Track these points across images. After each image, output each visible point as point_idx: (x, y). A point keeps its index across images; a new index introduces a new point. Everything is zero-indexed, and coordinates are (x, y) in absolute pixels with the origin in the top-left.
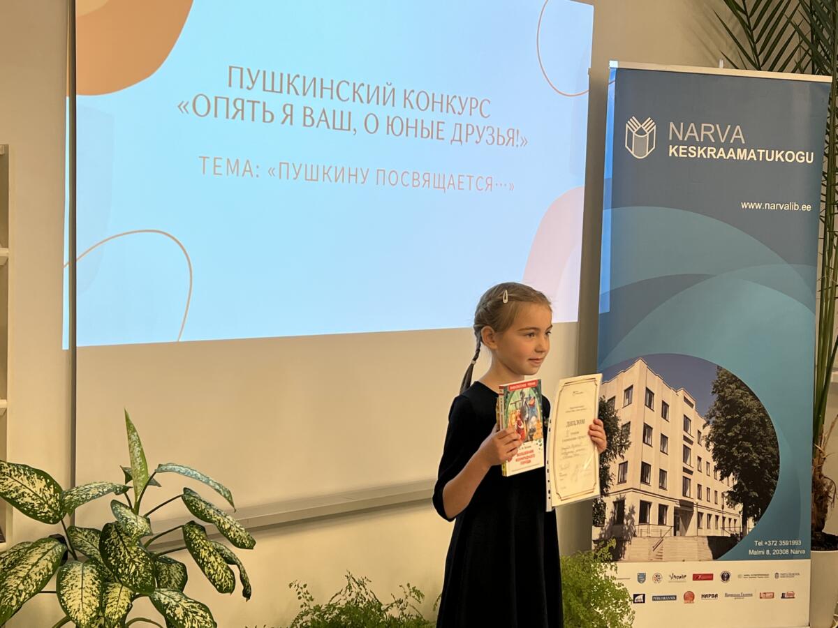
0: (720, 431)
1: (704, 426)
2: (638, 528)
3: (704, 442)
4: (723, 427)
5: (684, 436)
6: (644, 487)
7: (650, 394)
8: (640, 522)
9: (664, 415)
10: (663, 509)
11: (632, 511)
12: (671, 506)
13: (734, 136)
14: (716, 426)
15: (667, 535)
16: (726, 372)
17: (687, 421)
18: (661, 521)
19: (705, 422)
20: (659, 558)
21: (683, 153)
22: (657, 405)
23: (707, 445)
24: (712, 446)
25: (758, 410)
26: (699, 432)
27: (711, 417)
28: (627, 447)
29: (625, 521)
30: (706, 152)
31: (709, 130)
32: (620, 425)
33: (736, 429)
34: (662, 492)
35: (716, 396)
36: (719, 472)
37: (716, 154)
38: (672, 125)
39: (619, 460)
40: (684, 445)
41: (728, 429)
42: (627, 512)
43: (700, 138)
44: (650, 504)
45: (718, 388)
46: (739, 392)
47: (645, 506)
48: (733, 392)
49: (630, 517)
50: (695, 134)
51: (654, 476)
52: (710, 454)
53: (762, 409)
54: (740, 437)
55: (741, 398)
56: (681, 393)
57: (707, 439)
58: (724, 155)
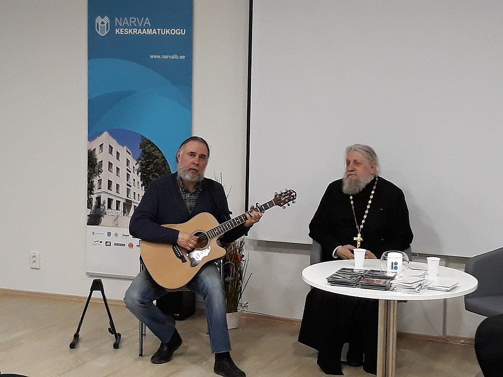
0: (144, 167)
1: (136, 165)
2: (107, 210)
3: (136, 172)
4: (145, 165)
5: (127, 169)
6: (109, 192)
7: (111, 148)
8: (108, 208)
9: (118, 158)
10: (118, 202)
11: (104, 203)
12: (122, 202)
13: (146, 23)
14: (142, 165)
15: (120, 215)
16: (146, 139)
17: (128, 161)
18: (117, 209)
19: (136, 162)
20: (117, 225)
21: (122, 32)
22: (114, 153)
23: (138, 174)
24: (140, 174)
25: (162, 158)
26: (134, 167)
27: (139, 160)
28: (101, 172)
29: (101, 207)
30: (133, 31)
31: (133, 20)
32: (98, 161)
33: (151, 166)
34: (117, 195)
35: (141, 150)
36: (143, 187)
37: (137, 32)
38: (116, 19)
39: (98, 178)
40: (127, 173)
41: (148, 166)
42: (102, 203)
43: (129, 24)
44: (112, 199)
45: (142, 146)
46: (152, 148)
47: (110, 201)
48: (149, 148)
49: (103, 205)
50: (127, 23)
51: (114, 186)
52: (139, 178)
53: (164, 158)
54: (153, 170)
55: (153, 151)
56: (125, 148)
57: (138, 170)
58: (141, 32)
